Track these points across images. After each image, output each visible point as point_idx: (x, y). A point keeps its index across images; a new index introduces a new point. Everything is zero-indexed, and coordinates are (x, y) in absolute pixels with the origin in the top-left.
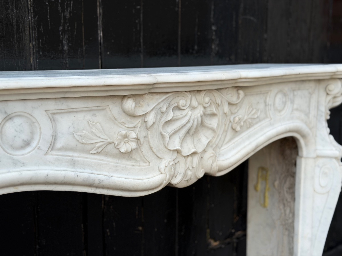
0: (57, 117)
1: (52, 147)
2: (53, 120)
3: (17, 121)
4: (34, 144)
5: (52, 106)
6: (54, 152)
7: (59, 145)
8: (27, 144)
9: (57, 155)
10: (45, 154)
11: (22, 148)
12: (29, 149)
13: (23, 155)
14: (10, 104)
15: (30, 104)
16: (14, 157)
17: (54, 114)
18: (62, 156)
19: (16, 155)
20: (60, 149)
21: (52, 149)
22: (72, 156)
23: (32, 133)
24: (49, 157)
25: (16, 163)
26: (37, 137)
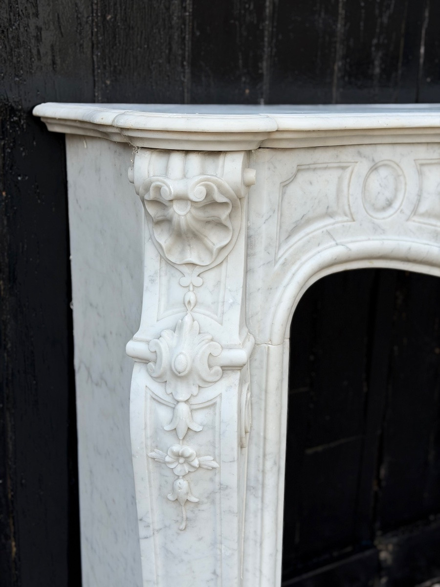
0: (426, 169)
1: (415, 212)
2: (420, 173)
3: (383, 172)
4: (396, 205)
5: (422, 153)
6: (416, 218)
7: (422, 209)
8: (389, 204)
9: (419, 222)
10: (408, 220)
11: (384, 209)
12: (390, 211)
13: (384, 218)
14: (379, 148)
15: (399, 149)
16: (376, 220)
17: (422, 165)
18: (425, 224)
19: (376, 218)
20: (423, 215)
21: (415, 214)
22: (435, 226)
23: (396, 190)
24: (411, 224)
25: (377, 229)
26: (400, 196)
